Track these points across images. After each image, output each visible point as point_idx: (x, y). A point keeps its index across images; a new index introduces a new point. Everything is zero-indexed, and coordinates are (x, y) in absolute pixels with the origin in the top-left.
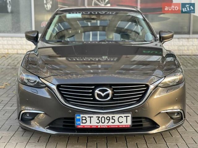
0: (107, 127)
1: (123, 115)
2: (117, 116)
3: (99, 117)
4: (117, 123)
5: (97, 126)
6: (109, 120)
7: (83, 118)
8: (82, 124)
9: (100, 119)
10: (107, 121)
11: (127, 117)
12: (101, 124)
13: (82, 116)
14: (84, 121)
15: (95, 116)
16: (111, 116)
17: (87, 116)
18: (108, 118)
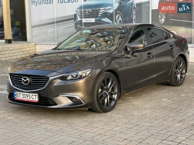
0: (27, 101)
1: (34, 94)
2: (31, 94)
3: (23, 94)
4: (31, 99)
5: (23, 99)
6: (28, 96)
7: (17, 94)
8: (17, 98)
9: (24, 95)
10: (27, 97)
11: (36, 95)
12: (24, 98)
13: (16, 92)
14: (18, 96)
15: (21, 93)
16: (28, 94)
17: (18, 93)
18: (27, 95)
